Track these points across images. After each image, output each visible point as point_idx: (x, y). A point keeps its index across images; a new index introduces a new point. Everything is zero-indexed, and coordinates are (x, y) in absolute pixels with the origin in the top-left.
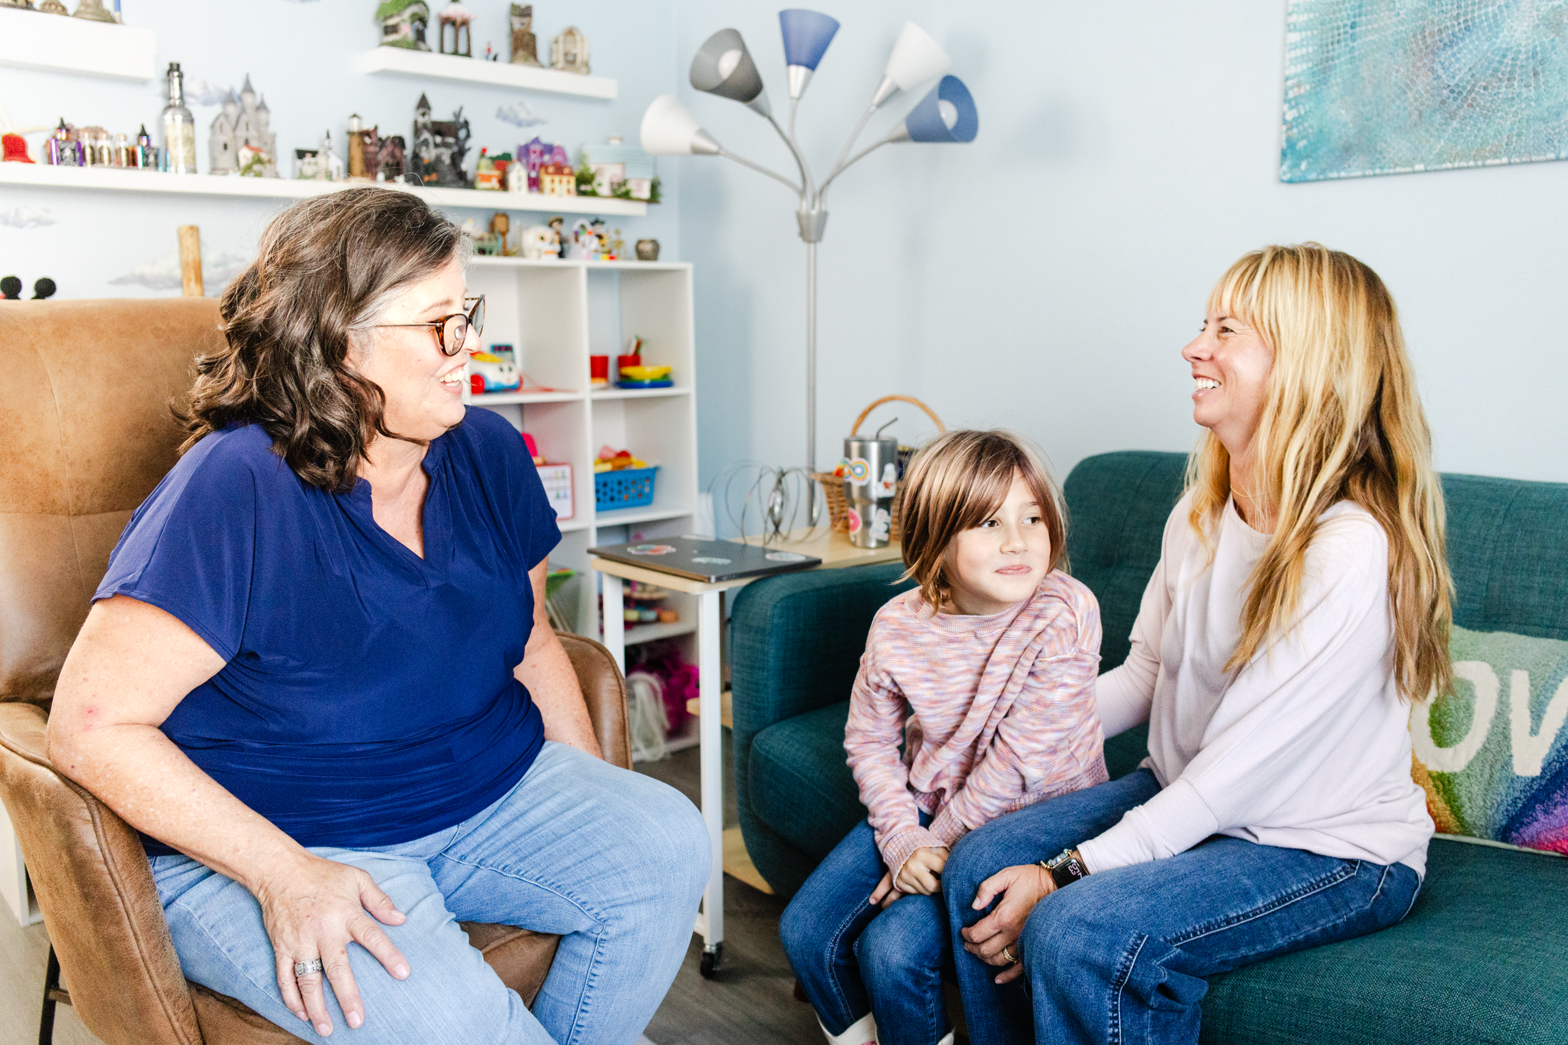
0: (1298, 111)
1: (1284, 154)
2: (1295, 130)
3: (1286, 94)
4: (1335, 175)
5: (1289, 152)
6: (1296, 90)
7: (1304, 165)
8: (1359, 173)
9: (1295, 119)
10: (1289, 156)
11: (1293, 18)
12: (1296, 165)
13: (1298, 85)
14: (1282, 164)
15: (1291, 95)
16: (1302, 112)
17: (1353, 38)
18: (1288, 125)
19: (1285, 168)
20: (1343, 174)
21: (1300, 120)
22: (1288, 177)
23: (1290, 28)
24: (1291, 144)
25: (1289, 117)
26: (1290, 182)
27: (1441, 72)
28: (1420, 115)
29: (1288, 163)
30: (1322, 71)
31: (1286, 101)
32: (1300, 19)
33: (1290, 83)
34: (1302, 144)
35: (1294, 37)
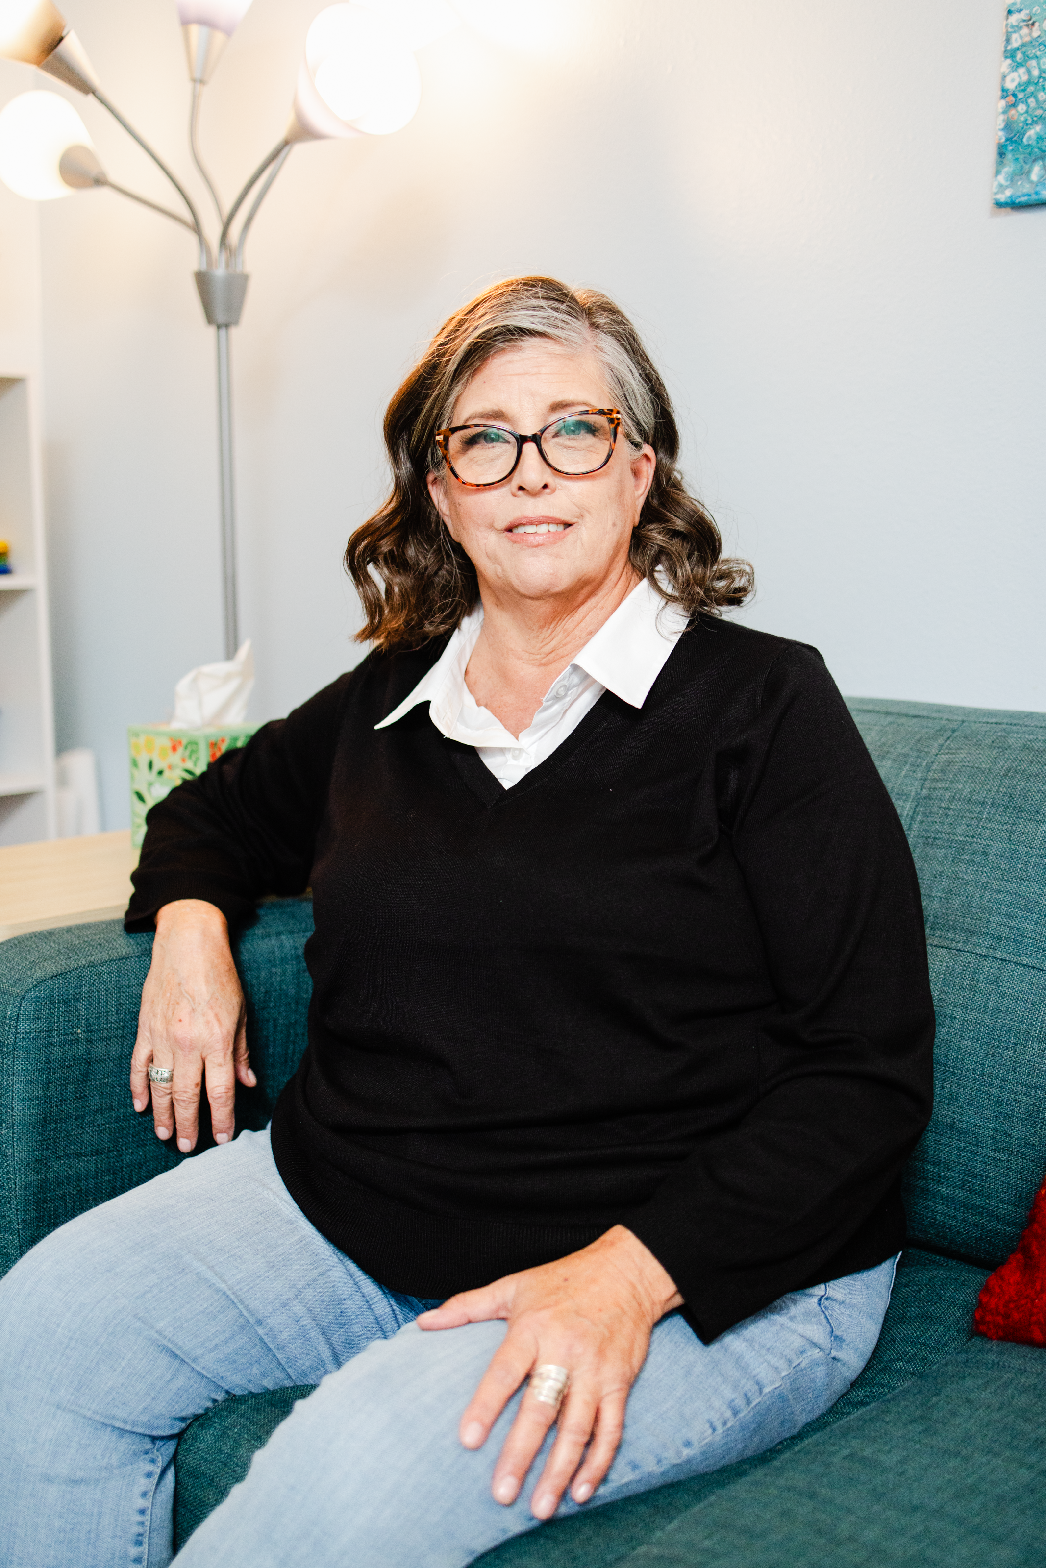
0: (1029, 72)
1: (1001, 154)
2: (1022, 108)
3: (1008, 41)
6: (1025, 31)
9: (1023, 87)
10: (1009, 156)
12: (1022, 173)
14: (997, 173)
15: (1016, 42)
16: (1036, 73)
19: (1001, 179)
21: (1031, 88)
25: (1011, 85)
29: (1007, 169)
31: (1010, 54)
33: (1014, 19)
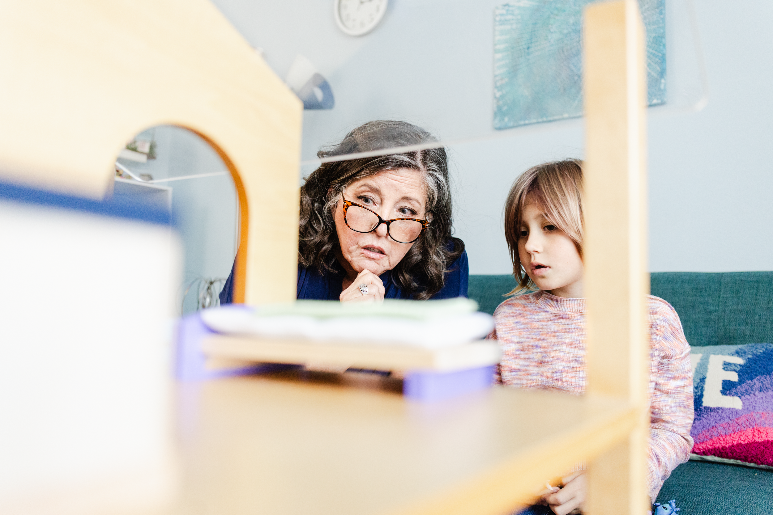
0: (502, 92)
1: (496, 114)
2: (501, 102)
3: (496, 84)
4: (522, 123)
5: (499, 113)
6: (500, 81)
7: (506, 119)
8: (534, 121)
9: (501, 96)
10: (498, 115)
11: (498, 47)
12: (502, 120)
13: (502, 79)
14: (494, 119)
15: (498, 84)
16: (504, 92)
17: (528, 54)
18: (498, 99)
19: (496, 122)
20: (527, 122)
21: (503, 97)
22: (498, 126)
23: (496, 51)
24: (499, 108)
25: (497, 95)
26: (499, 129)
27: (573, 68)
28: (565, 89)
29: (498, 118)
30: (513, 71)
31: (496, 87)
32: (501, 47)
33: (497, 78)
34: (505, 108)
35: (498, 56)
